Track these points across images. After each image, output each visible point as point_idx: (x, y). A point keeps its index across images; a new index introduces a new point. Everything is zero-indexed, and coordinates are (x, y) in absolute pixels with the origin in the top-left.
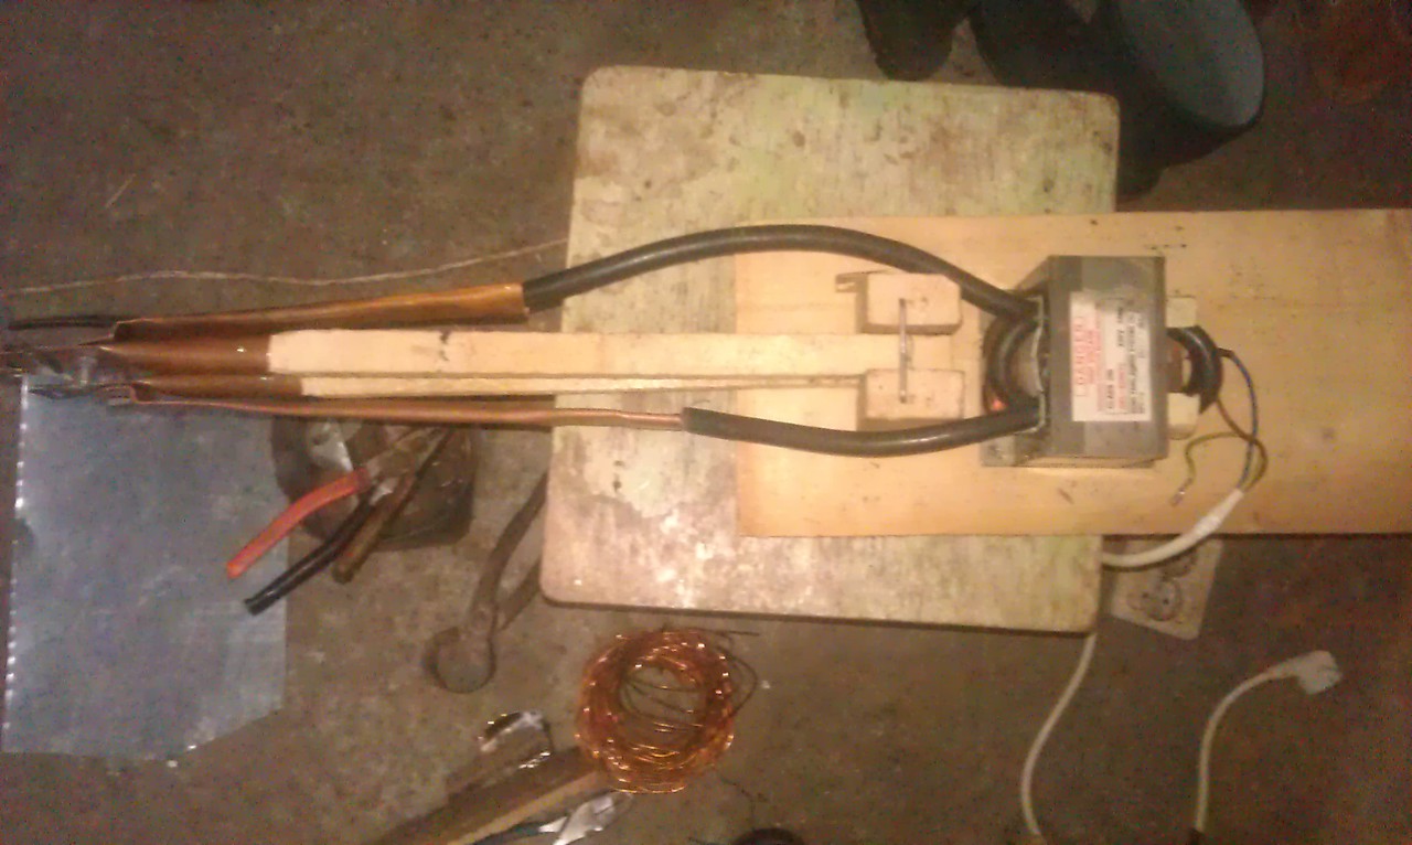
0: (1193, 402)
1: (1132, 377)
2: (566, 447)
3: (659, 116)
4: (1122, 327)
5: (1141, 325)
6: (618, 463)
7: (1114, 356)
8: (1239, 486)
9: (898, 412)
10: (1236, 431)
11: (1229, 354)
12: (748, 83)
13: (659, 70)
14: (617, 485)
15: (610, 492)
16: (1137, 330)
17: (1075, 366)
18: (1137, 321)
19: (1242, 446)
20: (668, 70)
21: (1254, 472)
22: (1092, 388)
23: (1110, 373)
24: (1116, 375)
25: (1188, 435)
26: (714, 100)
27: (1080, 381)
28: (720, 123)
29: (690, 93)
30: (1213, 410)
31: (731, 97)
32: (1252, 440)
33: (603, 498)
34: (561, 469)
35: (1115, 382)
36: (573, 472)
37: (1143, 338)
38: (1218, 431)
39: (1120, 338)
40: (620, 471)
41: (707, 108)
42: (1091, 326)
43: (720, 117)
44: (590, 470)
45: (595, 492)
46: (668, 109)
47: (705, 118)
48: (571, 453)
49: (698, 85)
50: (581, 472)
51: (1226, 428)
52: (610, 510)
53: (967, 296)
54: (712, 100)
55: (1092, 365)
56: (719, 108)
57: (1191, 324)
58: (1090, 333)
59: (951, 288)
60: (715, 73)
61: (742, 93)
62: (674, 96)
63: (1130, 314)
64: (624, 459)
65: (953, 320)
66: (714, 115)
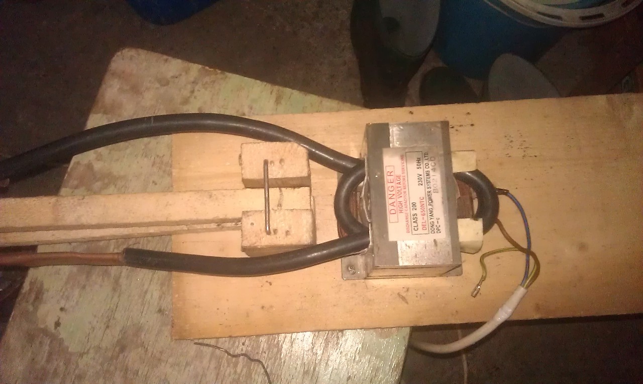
0: (479, 224)
1: (430, 207)
2: (30, 290)
3: (157, 85)
4: (420, 171)
5: (434, 170)
6: (62, 309)
7: (416, 192)
8: (522, 284)
9: (266, 241)
10: (517, 247)
11: (506, 193)
12: (220, 76)
13: (165, 57)
14: (57, 324)
15: (51, 327)
16: (432, 173)
17: (389, 201)
18: (431, 167)
19: (521, 257)
20: (170, 58)
21: (531, 274)
22: (402, 216)
23: (414, 204)
24: (418, 205)
25: (479, 250)
26: (195, 82)
27: (393, 212)
28: (195, 97)
29: (181, 75)
30: (495, 230)
31: (206, 83)
32: (528, 252)
33: (45, 332)
34: (24, 304)
35: (418, 212)
36: (31, 308)
37: (437, 178)
38: (502, 247)
39: (420, 179)
40: (62, 315)
41: (189, 87)
42: (398, 172)
43: (196, 93)
44: (43, 309)
45: (42, 326)
46: (164, 82)
47: (186, 93)
48: (33, 296)
49: (187, 71)
50: (36, 308)
51: (509, 245)
52: (47, 341)
53: (312, 156)
54: (193, 83)
55: (401, 199)
56: (197, 88)
57: (473, 169)
58: (399, 177)
59: (301, 151)
60: (200, 66)
61: (214, 82)
62: (171, 74)
63: (425, 162)
64: (67, 306)
65: (305, 174)
66: (193, 92)
